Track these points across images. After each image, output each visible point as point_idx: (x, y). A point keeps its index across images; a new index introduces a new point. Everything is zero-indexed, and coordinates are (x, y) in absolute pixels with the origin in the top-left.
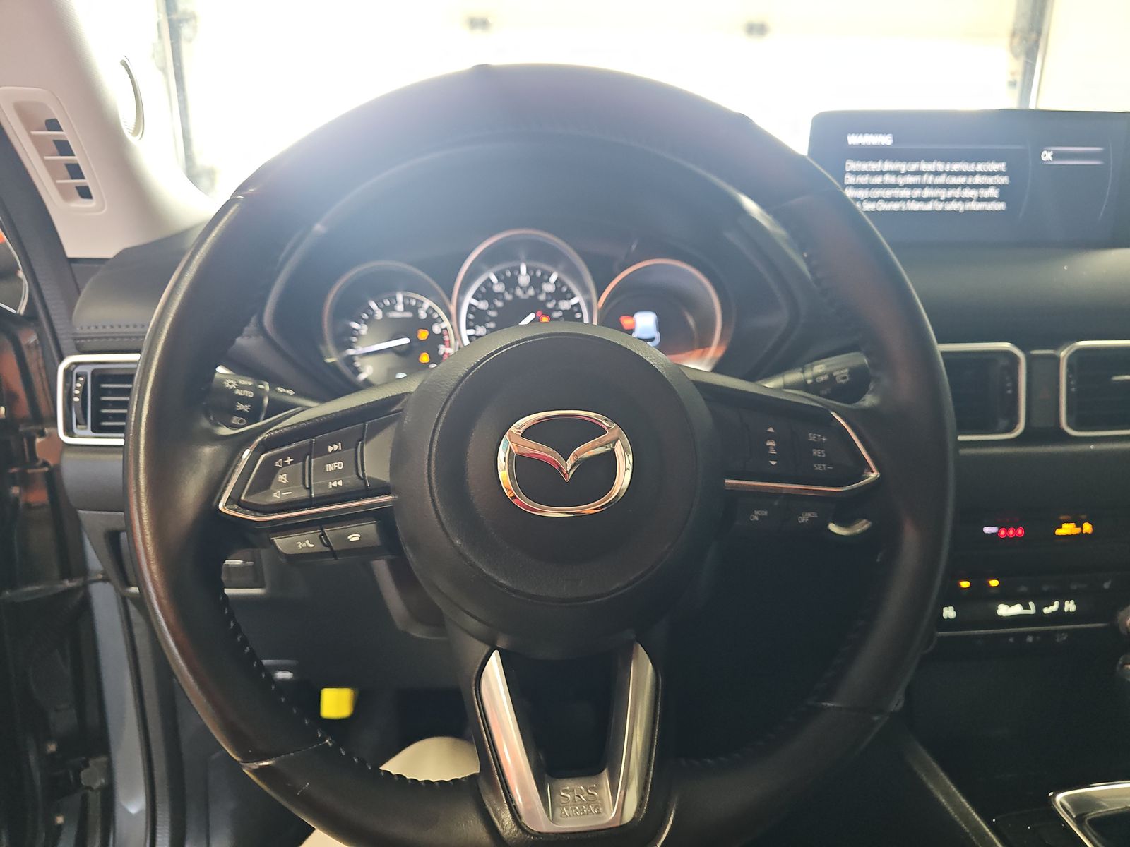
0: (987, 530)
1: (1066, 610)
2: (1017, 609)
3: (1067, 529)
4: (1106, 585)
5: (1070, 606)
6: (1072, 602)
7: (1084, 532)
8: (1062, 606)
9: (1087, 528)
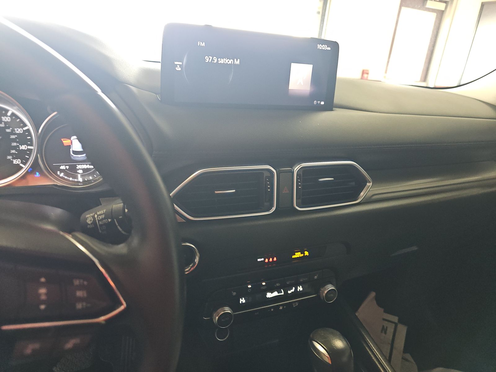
0: (259, 260)
1: (298, 290)
2: (276, 294)
3: (298, 255)
4: (316, 277)
5: (300, 288)
6: (301, 286)
7: (305, 255)
8: (296, 289)
9: (306, 253)
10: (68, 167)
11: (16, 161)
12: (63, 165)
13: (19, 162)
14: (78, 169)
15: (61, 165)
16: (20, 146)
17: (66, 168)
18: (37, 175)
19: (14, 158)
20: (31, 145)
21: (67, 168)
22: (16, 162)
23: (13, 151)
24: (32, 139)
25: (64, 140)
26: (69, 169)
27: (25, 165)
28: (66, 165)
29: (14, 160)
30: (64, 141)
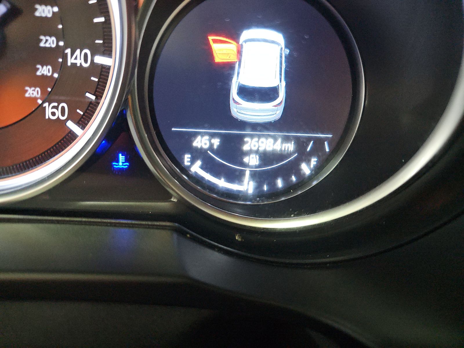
10: (216, 142)
11: (55, 110)
12: (203, 135)
13: (63, 114)
14: (248, 153)
15: (195, 135)
16: (68, 51)
17: (212, 145)
18: (120, 164)
19: (48, 98)
20: (107, 51)
21: (215, 147)
22: (53, 114)
23: (45, 70)
24: (108, 24)
25: (215, 41)
26: (219, 152)
27: (83, 128)
28: (213, 136)
29: (46, 105)
30: (215, 47)
